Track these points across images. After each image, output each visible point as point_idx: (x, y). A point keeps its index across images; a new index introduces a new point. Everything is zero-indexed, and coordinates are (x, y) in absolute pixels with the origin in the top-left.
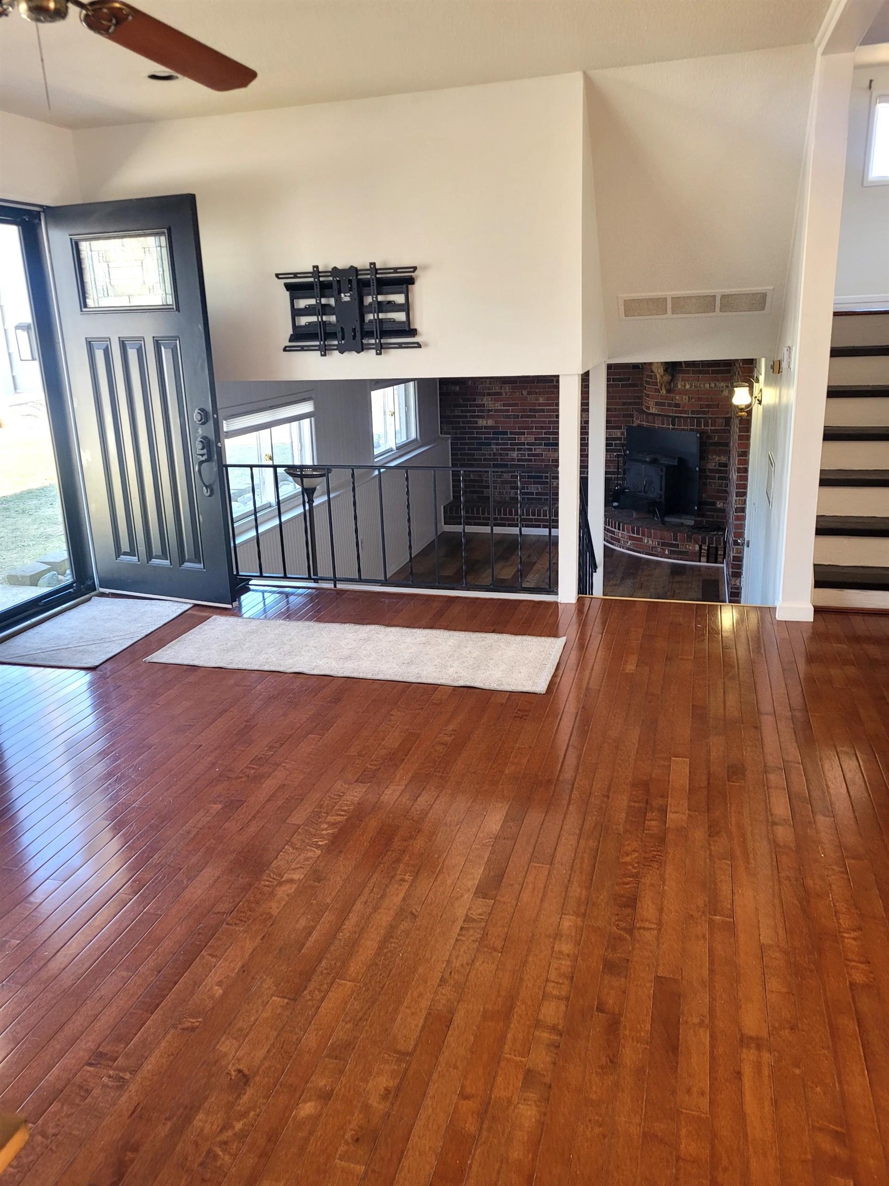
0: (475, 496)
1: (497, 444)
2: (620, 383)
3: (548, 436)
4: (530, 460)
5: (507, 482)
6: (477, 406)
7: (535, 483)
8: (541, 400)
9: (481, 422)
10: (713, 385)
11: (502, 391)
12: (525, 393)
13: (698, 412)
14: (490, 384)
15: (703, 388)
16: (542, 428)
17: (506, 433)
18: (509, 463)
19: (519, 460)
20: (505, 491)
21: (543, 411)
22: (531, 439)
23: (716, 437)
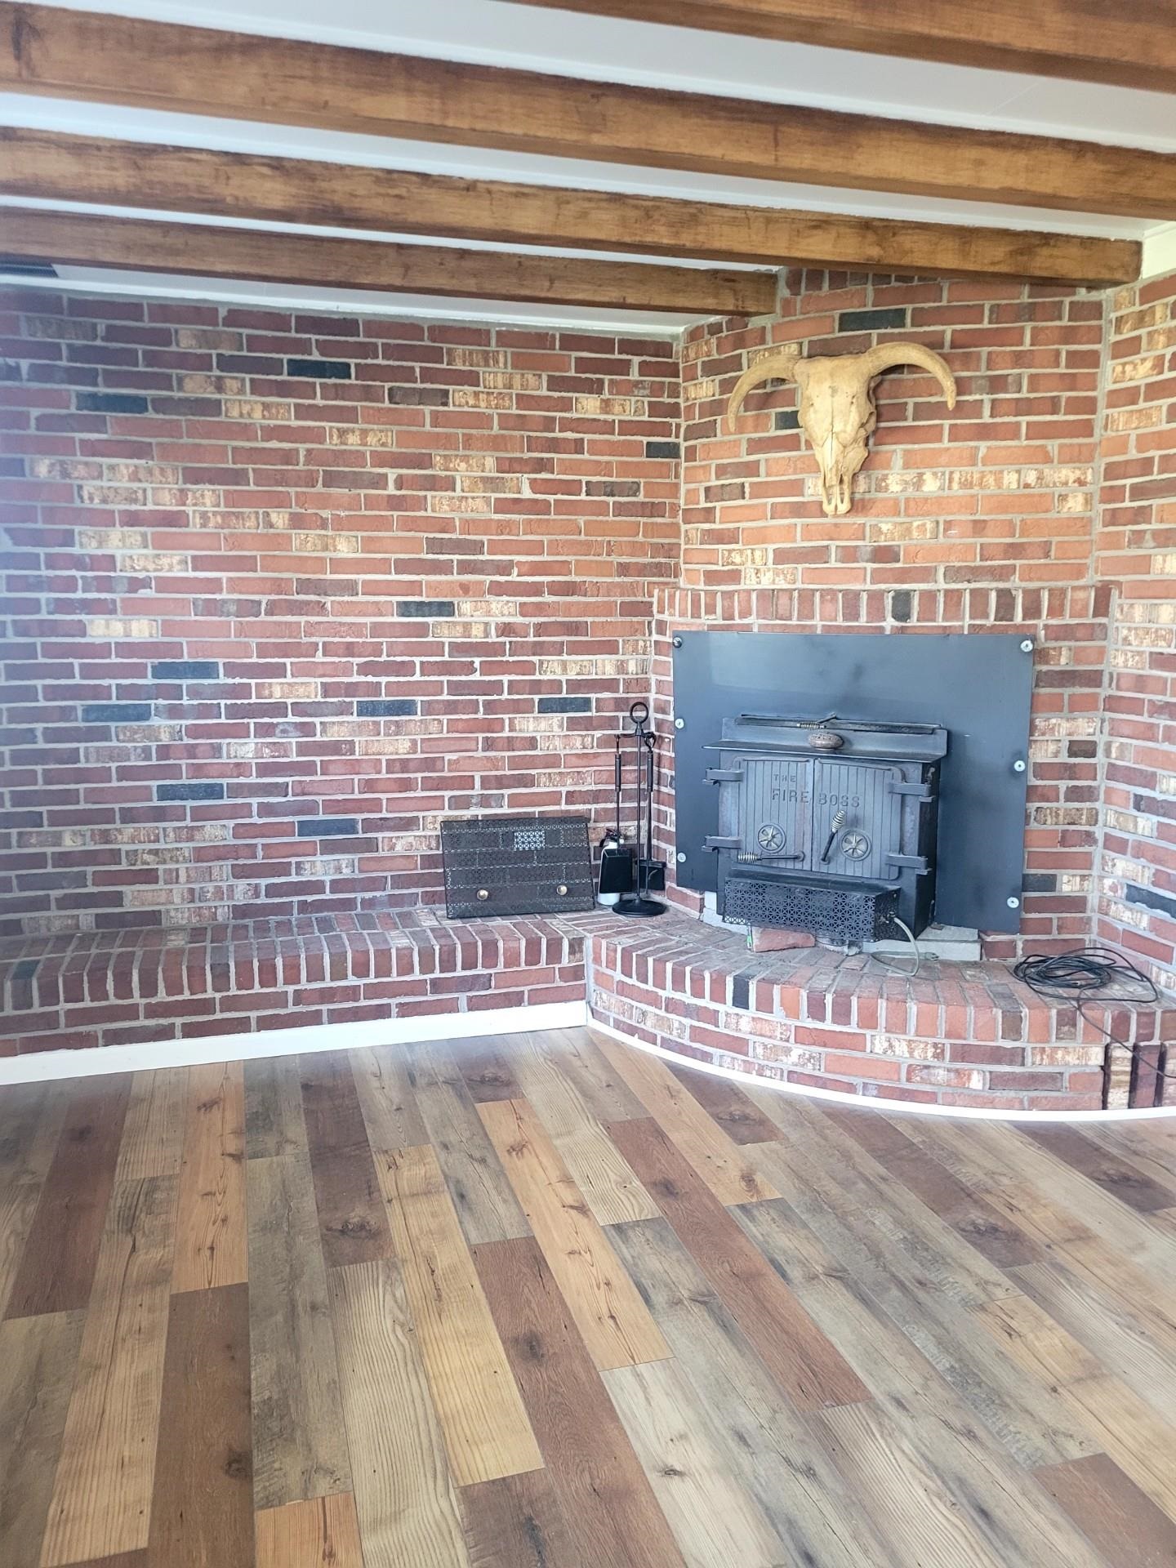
0: (86, 917)
1: (174, 712)
2: (611, 500)
3: (370, 678)
4: (308, 769)
5: (219, 853)
6: (78, 562)
7: (329, 848)
8: (345, 548)
9: (102, 629)
10: (1031, 477)
11: (189, 510)
12: (279, 518)
13: (975, 573)
14: (135, 477)
15: (992, 489)
16: (350, 650)
17: (207, 670)
18: (225, 781)
19: (265, 769)
20: (210, 887)
21: (350, 588)
22: (310, 690)
23: (1064, 652)
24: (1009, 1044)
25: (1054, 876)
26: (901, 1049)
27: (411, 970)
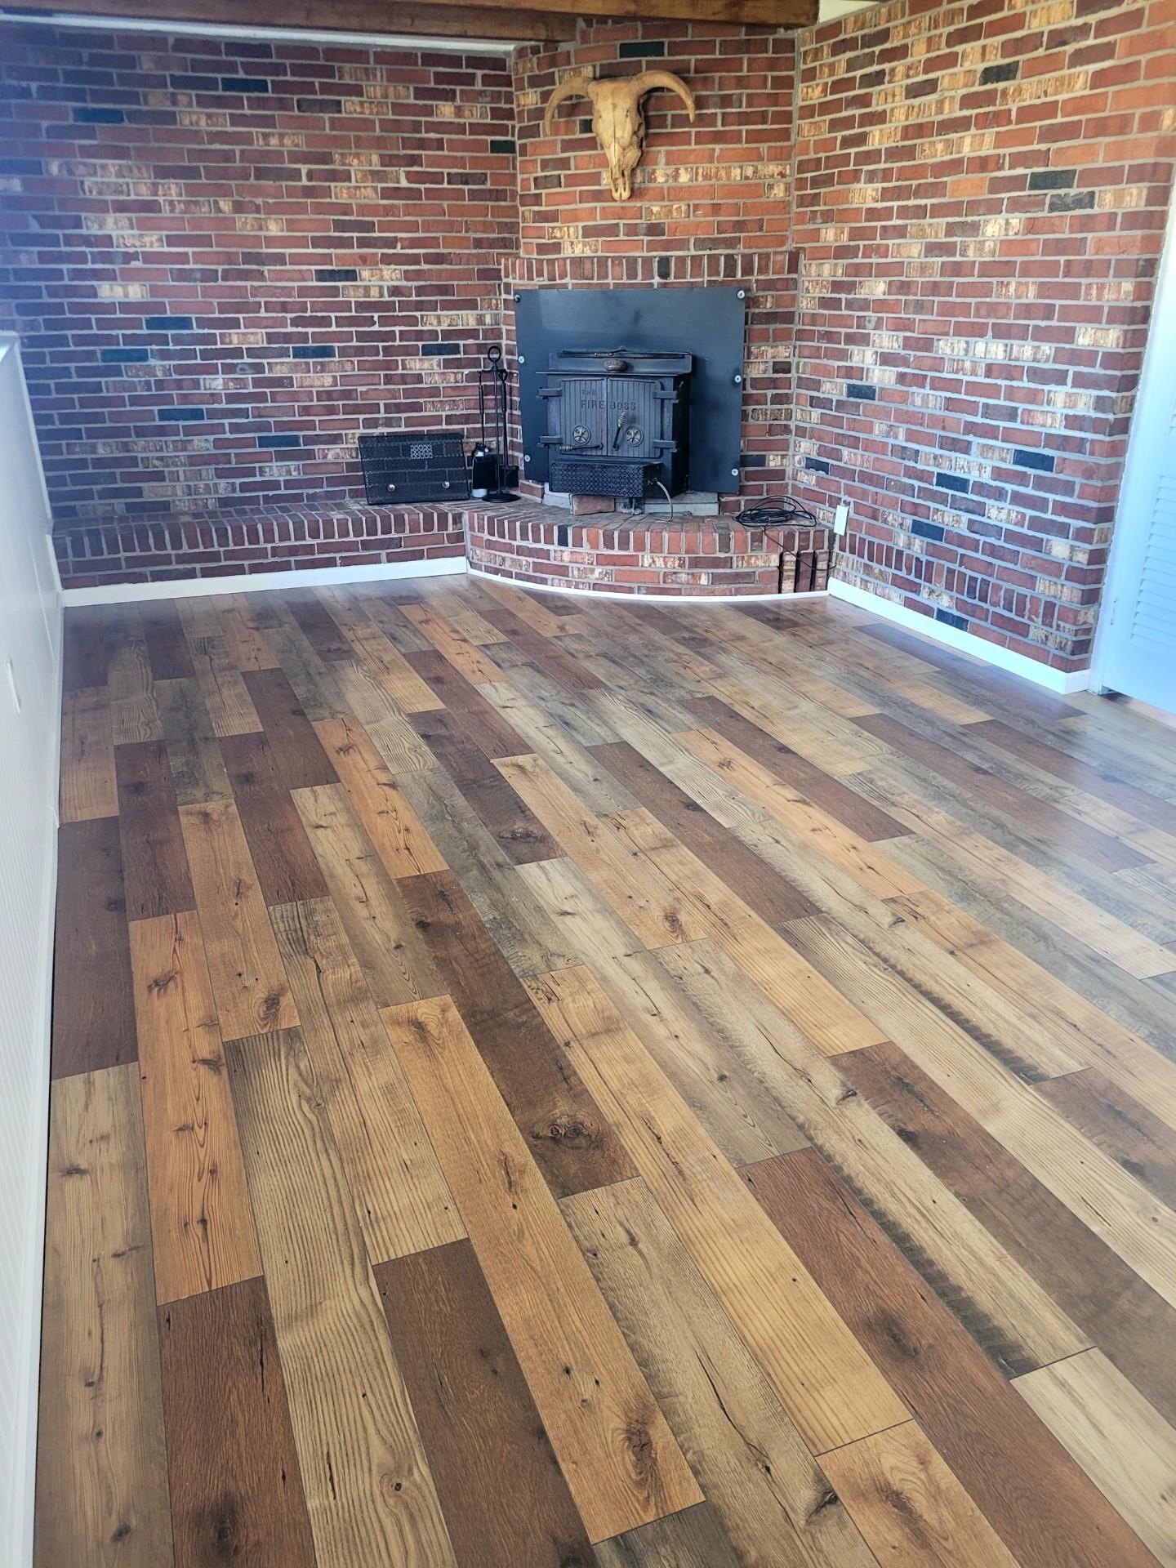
0: (119, 504)
1: (165, 355)
2: (466, 187)
3: (300, 329)
4: (261, 397)
5: (206, 460)
6: (87, 241)
7: (281, 457)
8: (274, 229)
9: (109, 292)
10: (749, 171)
11: (161, 199)
12: (225, 205)
13: (715, 243)
14: (120, 174)
15: (724, 181)
16: (284, 307)
17: (184, 323)
18: (204, 407)
19: (231, 398)
20: (201, 484)
21: (280, 259)
22: (257, 338)
23: (769, 299)
24: (723, 555)
25: (764, 456)
26: (660, 562)
27: (348, 535)
